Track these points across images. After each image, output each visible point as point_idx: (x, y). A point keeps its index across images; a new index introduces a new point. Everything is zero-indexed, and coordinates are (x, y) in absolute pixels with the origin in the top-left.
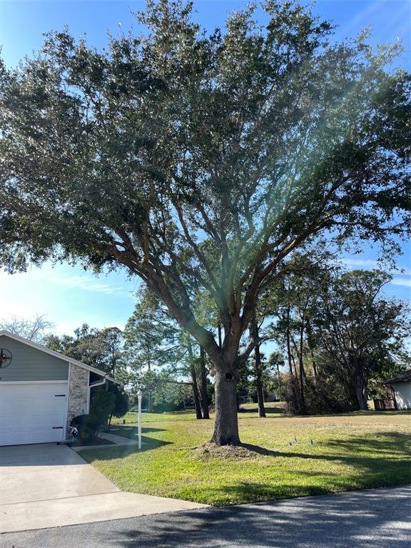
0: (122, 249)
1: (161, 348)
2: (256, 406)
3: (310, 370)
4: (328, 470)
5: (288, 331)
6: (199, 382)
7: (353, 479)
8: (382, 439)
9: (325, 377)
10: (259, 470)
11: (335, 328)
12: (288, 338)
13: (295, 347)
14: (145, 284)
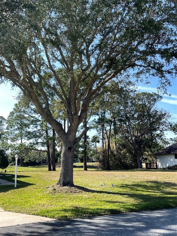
0: (8, 70)
1: (29, 130)
2: (82, 164)
3: (113, 146)
4: (121, 201)
5: (103, 124)
6: (51, 150)
7: (134, 205)
8: (149, 184)
9: (121, 150)
10: (83, 200)
11: (129, 124)
12: (103, 128)
13: (106, 133)
14: (22, 92)
